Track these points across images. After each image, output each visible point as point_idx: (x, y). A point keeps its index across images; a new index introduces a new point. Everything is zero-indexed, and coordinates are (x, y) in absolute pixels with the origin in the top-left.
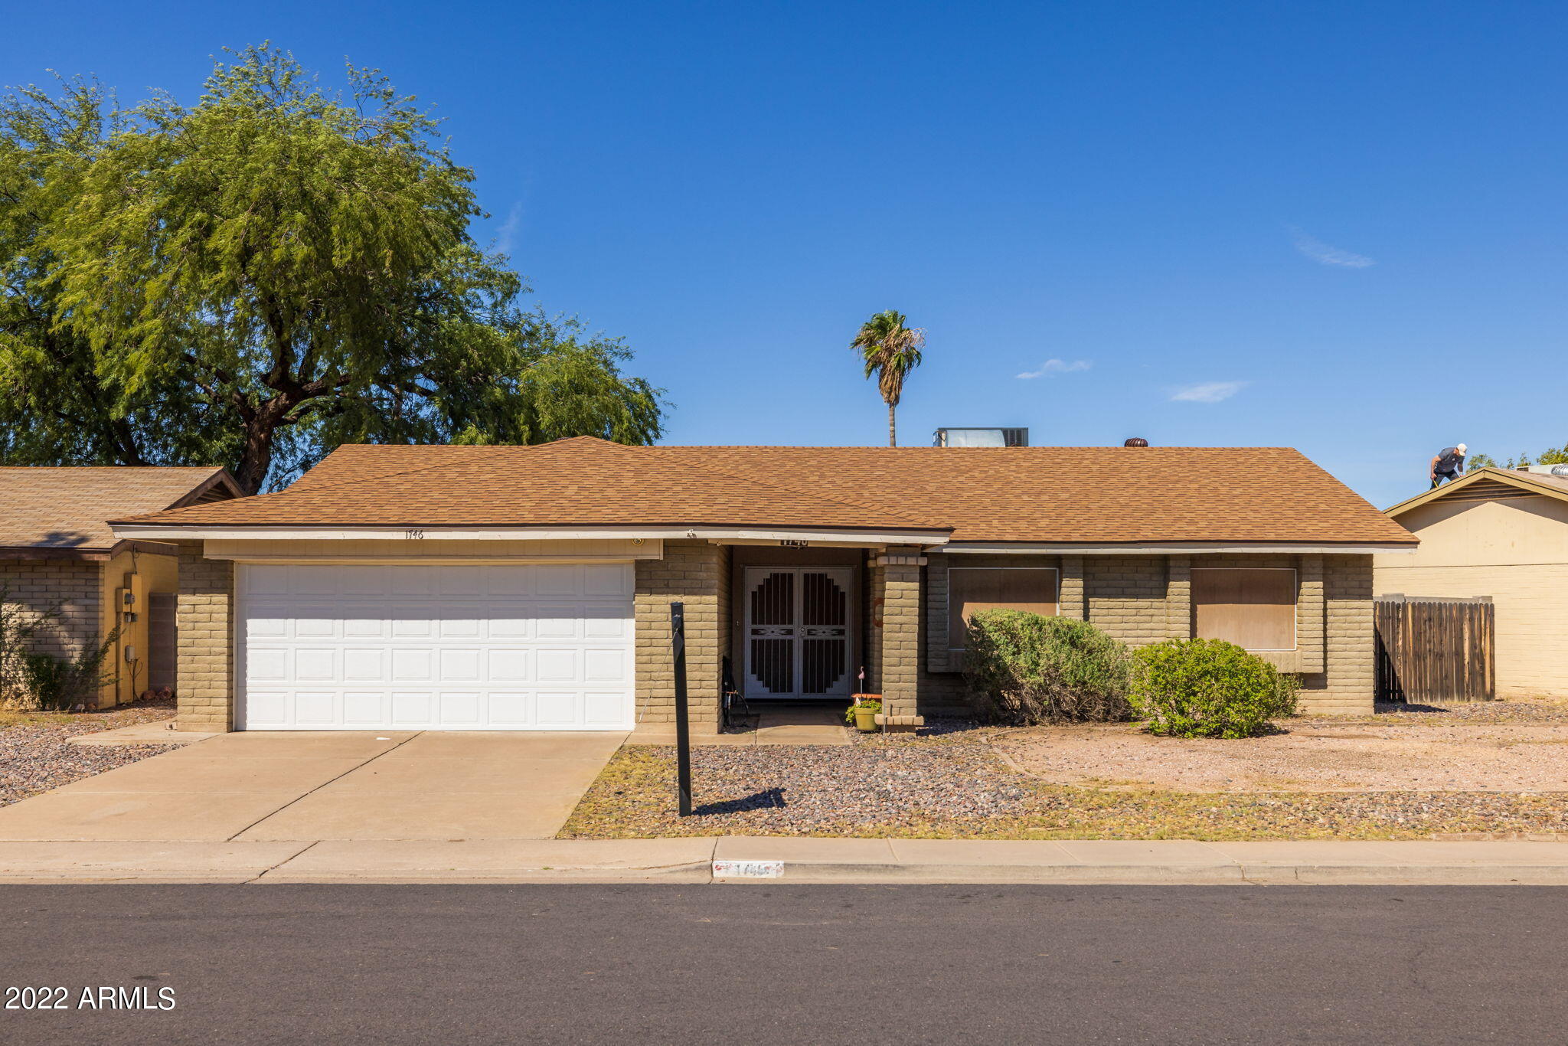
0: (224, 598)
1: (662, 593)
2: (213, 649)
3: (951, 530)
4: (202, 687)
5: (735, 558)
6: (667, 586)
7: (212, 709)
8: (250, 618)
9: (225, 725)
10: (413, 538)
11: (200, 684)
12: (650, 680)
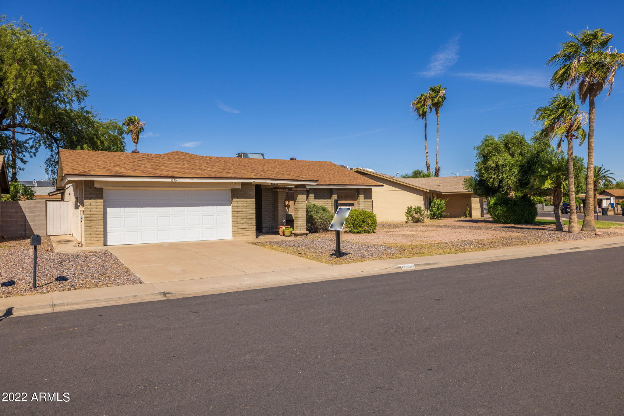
0: (102, 201)
1: (240, 198)
2: (98, 218)
3: (317, 181)
4: (94, 231)
5: (258, 188)
6: (242, 196)
7: (98, 239)
8: (108, 207)
9: (103, 244)
10: (173, 181)
11: (93, 230)
12: (237, 224)
